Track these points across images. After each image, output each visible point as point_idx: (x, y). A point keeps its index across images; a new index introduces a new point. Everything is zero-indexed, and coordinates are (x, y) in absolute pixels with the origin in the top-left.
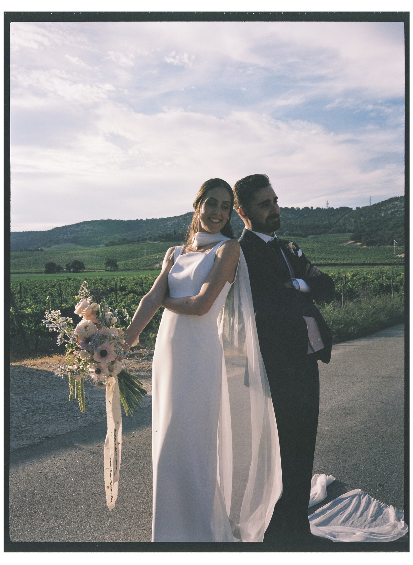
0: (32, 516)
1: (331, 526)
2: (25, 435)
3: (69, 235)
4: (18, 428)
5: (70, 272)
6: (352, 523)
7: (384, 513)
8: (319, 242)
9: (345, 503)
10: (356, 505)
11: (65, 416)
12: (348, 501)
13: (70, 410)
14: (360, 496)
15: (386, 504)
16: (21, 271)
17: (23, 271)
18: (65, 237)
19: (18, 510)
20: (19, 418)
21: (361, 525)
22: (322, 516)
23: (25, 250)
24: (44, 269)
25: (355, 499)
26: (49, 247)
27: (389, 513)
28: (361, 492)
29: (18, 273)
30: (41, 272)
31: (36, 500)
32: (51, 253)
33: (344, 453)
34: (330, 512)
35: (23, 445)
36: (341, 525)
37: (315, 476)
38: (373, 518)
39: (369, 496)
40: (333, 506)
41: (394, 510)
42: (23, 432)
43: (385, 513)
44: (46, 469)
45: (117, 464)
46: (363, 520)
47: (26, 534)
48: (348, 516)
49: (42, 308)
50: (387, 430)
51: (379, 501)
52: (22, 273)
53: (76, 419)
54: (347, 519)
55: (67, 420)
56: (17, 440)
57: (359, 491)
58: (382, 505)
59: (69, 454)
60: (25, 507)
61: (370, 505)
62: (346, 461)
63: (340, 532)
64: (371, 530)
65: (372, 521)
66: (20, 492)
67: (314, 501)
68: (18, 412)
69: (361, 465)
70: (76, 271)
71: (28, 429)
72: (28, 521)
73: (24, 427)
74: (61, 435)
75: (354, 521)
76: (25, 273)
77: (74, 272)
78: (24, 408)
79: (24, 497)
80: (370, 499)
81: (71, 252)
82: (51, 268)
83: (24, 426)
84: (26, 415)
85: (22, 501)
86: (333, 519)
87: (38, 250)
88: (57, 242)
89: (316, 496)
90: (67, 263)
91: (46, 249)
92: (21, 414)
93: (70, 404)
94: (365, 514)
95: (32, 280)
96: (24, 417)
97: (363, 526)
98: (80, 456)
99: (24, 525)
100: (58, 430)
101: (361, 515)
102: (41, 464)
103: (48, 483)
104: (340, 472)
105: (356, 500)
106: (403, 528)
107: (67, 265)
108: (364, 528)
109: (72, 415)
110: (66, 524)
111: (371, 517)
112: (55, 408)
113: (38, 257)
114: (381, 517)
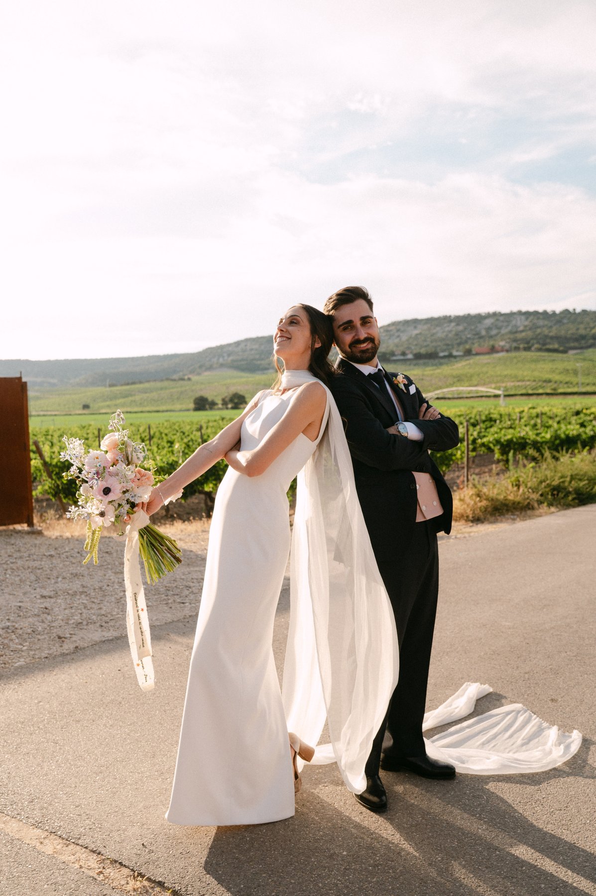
0: (93, 721)
1: (464, 748)
2: (113, 624)
3: (226, 358)
4: (107, 616)
5: (227, 408)
6: (494, 746)
7: (542, 735)
8: (584, 360)
9: (494, 721)
10: (508, 723)
11: (170, 601)
12: (500, 718)
13: (177, 595)
14: (519, 712)
15: (550, 724)
16: (161, 408)
17: (164, 408)
18: (221, 360)
19: (79, 713)
20: (112, 604)
21: (506, 748)
22: (456, 736)
23: (167, 379)
24: (192, 406)
25: (509, 716)
26: (199, 374)
27: (549, 736)
28: (522, 708)
29: (158, 411)
30: (188, 410)
31: (104, 703)
32: (202, 383)
33: (519, 657)
34: (470, 731)
35: (107, 637)
36: (478, 747)
37: (467, 686)
38: (524, 741)
39: (530, 714)
40: (476, 723)
41: (557, 732)
42: (112, 621)
43: (544, 736)
44: (127, 666)
45: (142, 635)
46: (510, 744)
47: (80, 741)
48: (491, 737)
49: (169, 460)
50: (592, 629)
51: (543, 720)
52: (163, 411)
53: (182, 605)
54: (488, 741)
55: (171, 608)
56: (102, 631)
57: (518, 706)
58: (545, 725)
59: (161, 650)
60: (88, 711)
61: (528, 725)
62: (518, 667)
63: (472, 757)
64: (516, 756)
65: (523, 745)
66: (88, 693)
67: (452, 717)
68: (112, 595)
69: (537, 673)
70: (236, 407)
71: (118, 617)
72: (87, 727)
73: (115, 615)
74: (158, 625)
75: (497, 744)
76: (167, 411)
77: (233, 408)
78: (121, 591)
79: (91, 699)
80: (530, 717)
81: (228, 381)
82: (202, 404)
83: (115, 613)
84: (121, 600)
85: (88, 703)
86: (469, 740)
87: (183, 379)
88: (210, 368)
89: (457, 711)
90: (223, 397)
91: (195, 378)
92: (116, 598)
93: (181, 587)
94: (515, 736)
95: (173, 420)
96: (118, 603)
97: (507, 750)
98: (173, 652)
99: (82, 731)
100: (157, 619)
101: (511, 736)
102: (123, 661)
103: (125, 683)
104: (503, 682)
105: (510, 718)
106: (561, 755)
107: (223, 400)
108: (508, 753)
109: (179, 600)
110: (131, 731)
111: (523, 739)
112: (160, 591)
113: (183, 389)
114: (536, 740)
